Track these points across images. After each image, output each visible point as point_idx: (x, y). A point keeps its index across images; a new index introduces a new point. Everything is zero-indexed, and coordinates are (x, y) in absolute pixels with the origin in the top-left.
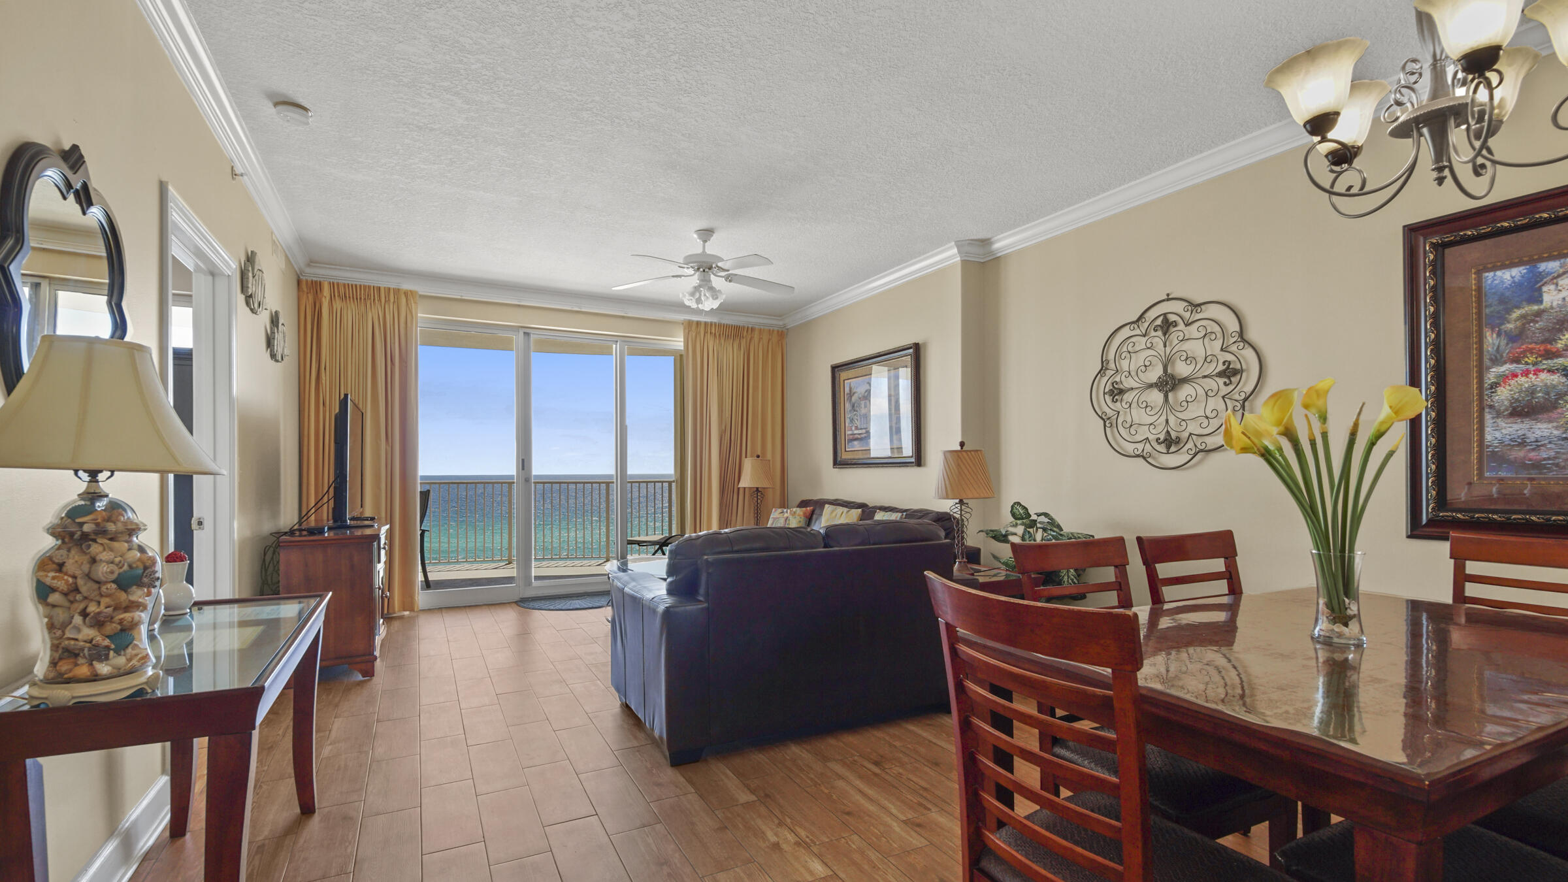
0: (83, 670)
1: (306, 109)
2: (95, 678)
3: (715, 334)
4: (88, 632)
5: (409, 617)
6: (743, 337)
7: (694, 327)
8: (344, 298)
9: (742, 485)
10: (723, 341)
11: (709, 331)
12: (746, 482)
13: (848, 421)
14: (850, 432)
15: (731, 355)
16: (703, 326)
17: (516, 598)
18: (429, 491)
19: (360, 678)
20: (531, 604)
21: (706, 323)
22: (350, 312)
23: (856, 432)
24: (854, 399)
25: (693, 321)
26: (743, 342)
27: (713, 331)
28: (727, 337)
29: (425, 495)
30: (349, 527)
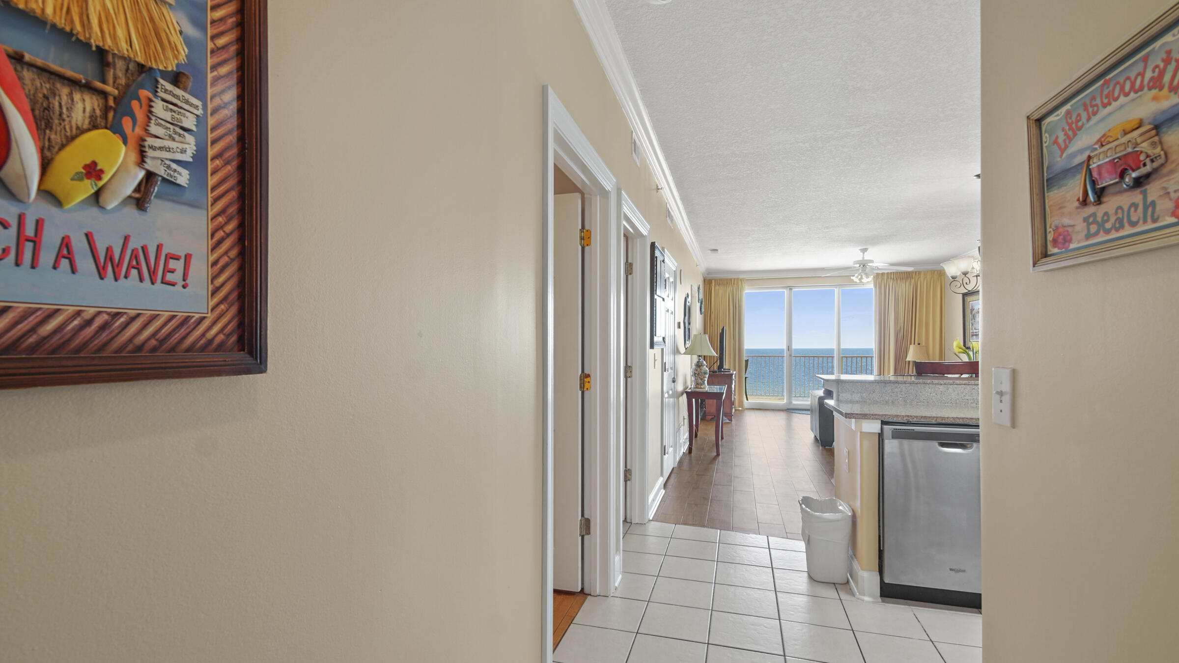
0: (700, 387)
1: (717, 250)
2: (701, 388)
3: (894, 278)
4: (700, 381)
5: (741, 410)
6: (913, 278)
7: (880, 277)
8: (719, 285)
9: (908, 359)
10: (899, 282)
11: (890, 277)
12: (910, 357)
13: (971, 324)
14: (972, 331)
15: (904, 289)
16: (886, 275)
17: (786, 408)
18: (748, 360)
19: (728, 421)
20: (791, 411)
21: (888, 273)
22: (722, 289)
23: (975, 331)
24: (973, 313)
25: (879, 273)
26: (913, 281)
27: (892, 277)
28: (902, 279)
29: (747, 361)
30: (722, 371)
